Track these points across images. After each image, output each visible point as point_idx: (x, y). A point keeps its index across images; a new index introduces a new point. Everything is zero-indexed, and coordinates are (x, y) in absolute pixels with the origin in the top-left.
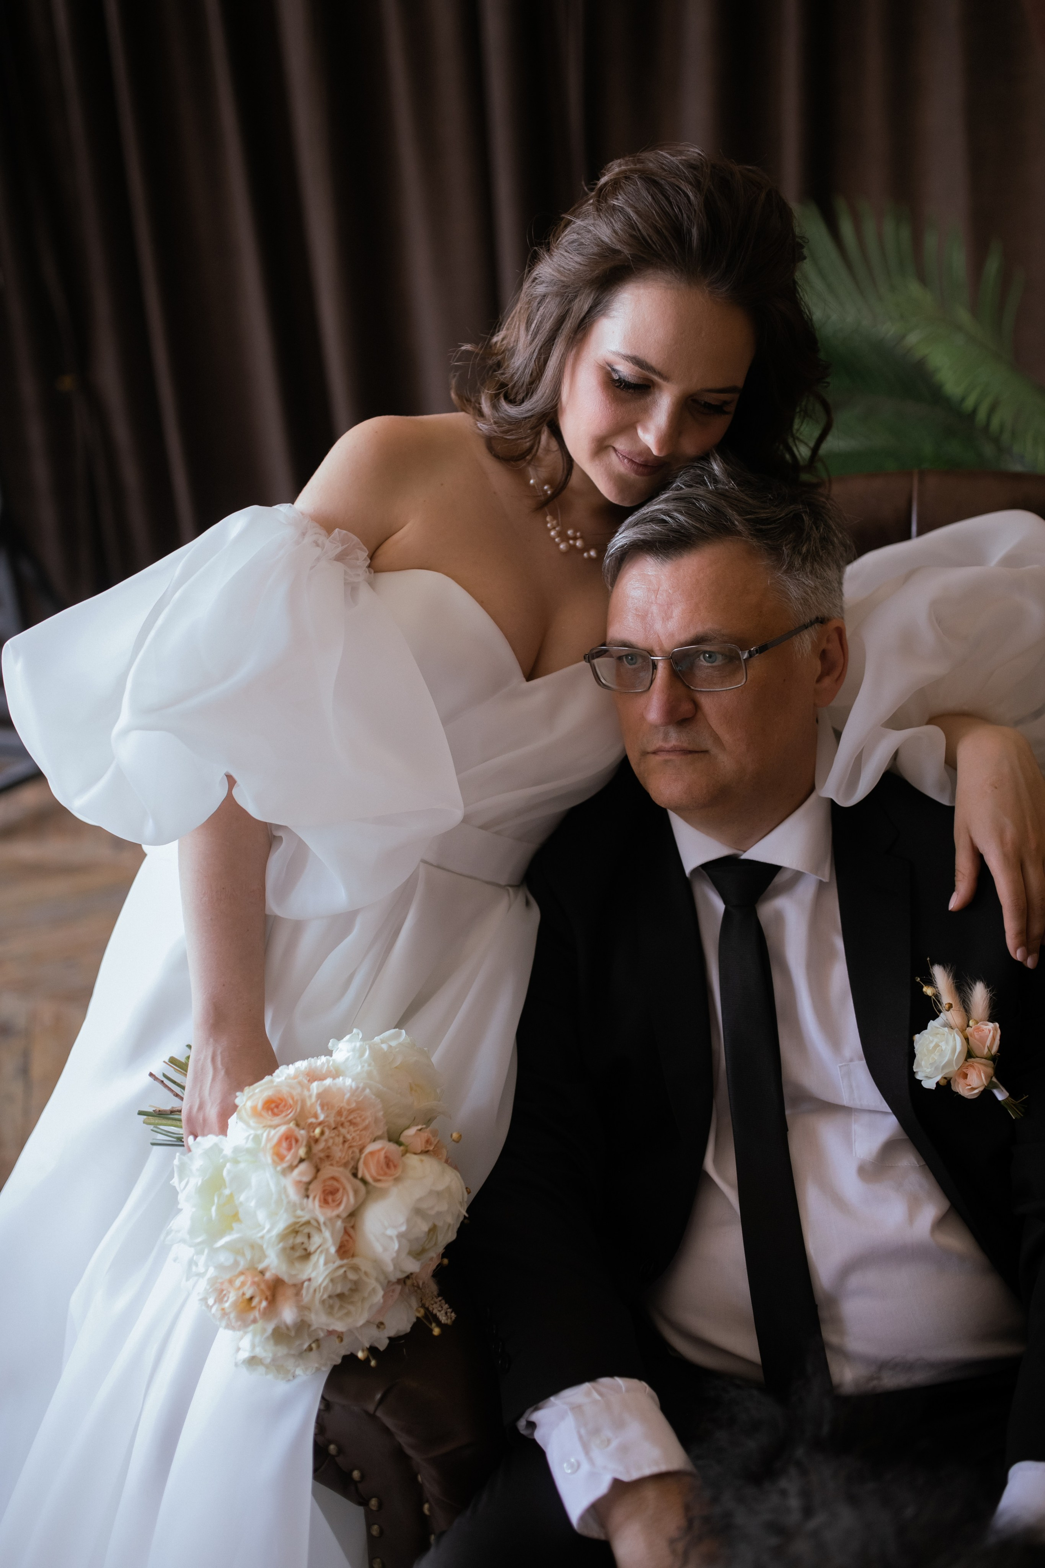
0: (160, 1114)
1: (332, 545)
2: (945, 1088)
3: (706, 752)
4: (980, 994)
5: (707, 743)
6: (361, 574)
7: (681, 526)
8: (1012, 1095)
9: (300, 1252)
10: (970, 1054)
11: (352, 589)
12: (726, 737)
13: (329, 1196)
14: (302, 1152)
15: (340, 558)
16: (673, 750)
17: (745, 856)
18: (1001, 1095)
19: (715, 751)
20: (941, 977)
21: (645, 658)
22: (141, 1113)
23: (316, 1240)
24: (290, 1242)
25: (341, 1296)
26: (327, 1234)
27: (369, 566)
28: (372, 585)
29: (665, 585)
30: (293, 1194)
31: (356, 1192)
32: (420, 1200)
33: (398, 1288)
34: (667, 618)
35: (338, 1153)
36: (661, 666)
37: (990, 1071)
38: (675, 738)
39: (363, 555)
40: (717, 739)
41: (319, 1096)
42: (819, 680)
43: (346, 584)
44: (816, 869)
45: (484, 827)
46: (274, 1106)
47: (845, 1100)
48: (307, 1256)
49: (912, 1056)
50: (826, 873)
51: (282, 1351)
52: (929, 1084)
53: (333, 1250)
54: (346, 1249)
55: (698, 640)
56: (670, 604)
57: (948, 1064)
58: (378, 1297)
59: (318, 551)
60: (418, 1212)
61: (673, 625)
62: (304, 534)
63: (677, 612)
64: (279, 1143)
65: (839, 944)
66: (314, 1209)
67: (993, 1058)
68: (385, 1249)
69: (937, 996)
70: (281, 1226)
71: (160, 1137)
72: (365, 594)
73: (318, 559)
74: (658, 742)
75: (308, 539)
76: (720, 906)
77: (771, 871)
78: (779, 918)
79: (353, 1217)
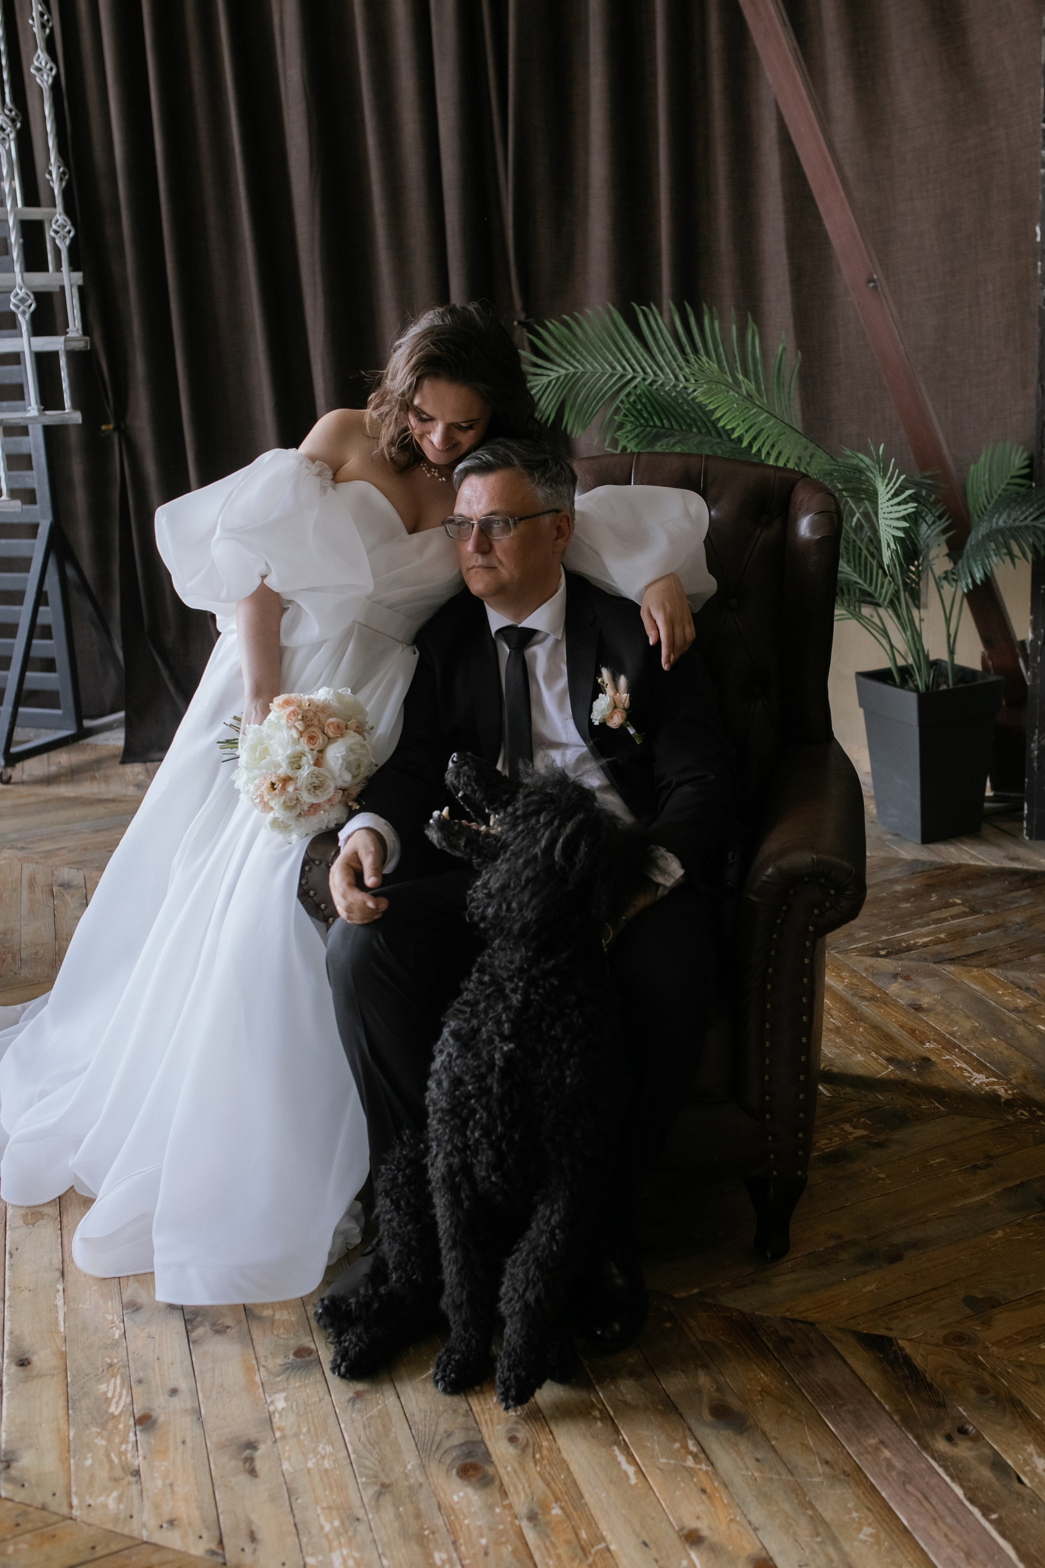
0: (228, 741)
1: (315, 468)
2: (603, 724)
3: (496, 568)
4: (623, 681)
5: (497, 564)
6: (329, 483)
7: (489, 461)
8: (637, 731)
9: (296, 766)
10: (615, 707)
11: (324, 490)
12: (505, 561)
13: (312, 739)
14: (300, 717)
15: (319, 474)
16: (479, 567)
17: (520, 626)
18: (632, 731)
19: (500, 568)
20: (605, 673)
21: (469, 523)
22: (218, 742)
23: (304, 759)
24: (292, 760)
25: (315, 787)
26: (309, 756)
27: (333, 479)
28: (334, 488)
29: (480, 489)
30: (295, 734)
31: (324, 740)
32: (352, 744)
33: (341, 792)
34: (479, 503)
35: (316, 722)
36: (476, 526)
37: (625, 715)
38: (480, 560)
39: (329, 474)
40: (500, 562)
41: (308, 700)
42: (556, 539)
43: (322, 487)
44: (554, 631)
45: (390, 607)
46: (287, 703)
47: (564, 739)
48: (299, 768)
49: (591, 711)
50: (560, 635)
51: (288, 814)
52: (596, 723)
53: (312, 762)
54: (318, 763)
55: (492, 514)
56: (481, 497)
57: (603, 710)
58: (331, 790)
59: (307, 471)
60: (350, 750)
61: (481, 507)
62: (301, 463)
63: (484, 501)
64: (290, 714)
65: (564, 668)
66: (304, 745)
67: (624, 709)
68: (336, 764)
69: (603, 682)
70: (288, 752)
71: (226, 757)
72: (330, 491)
73: (308, 475)
74: (473, 563)
75: (303, 466)
76: (508, 650)
77: (532, 633)
78: (534, 656)
79: (321, 751)
